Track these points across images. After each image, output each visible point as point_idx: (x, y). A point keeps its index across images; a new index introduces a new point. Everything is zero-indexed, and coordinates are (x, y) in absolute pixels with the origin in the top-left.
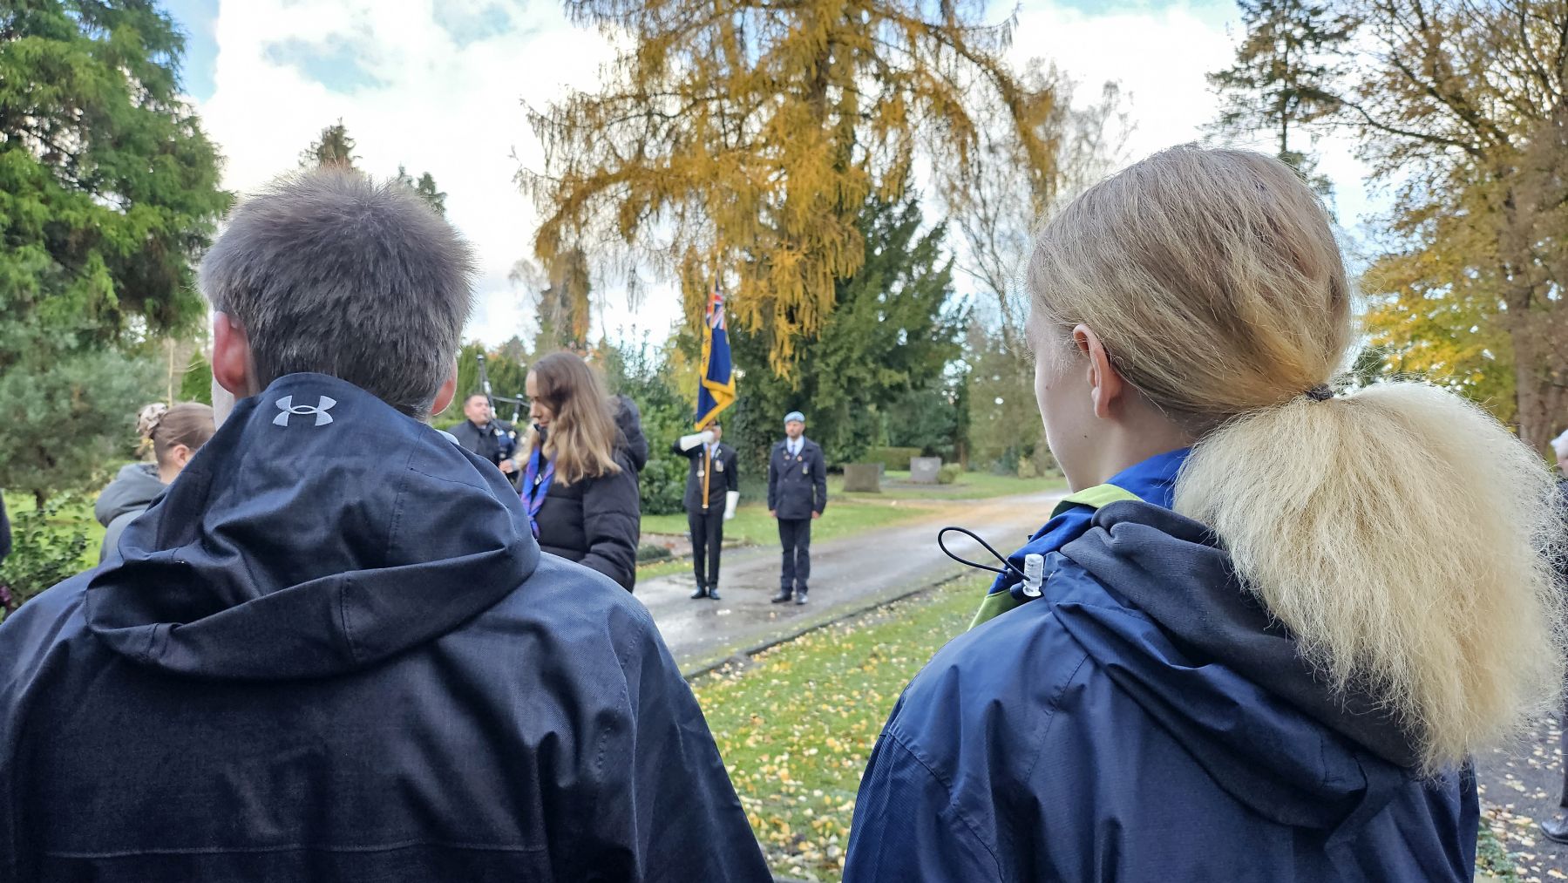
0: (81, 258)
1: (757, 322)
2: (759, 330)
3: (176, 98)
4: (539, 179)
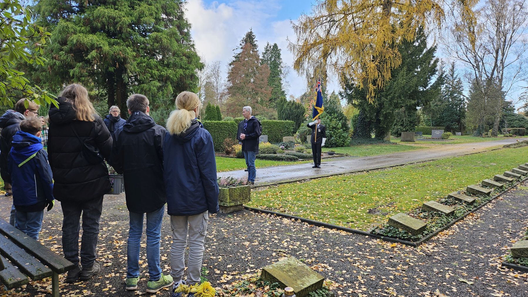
0: (166, 83)
1: (362, 86)
2: (362, 88)
4: (295, 46)
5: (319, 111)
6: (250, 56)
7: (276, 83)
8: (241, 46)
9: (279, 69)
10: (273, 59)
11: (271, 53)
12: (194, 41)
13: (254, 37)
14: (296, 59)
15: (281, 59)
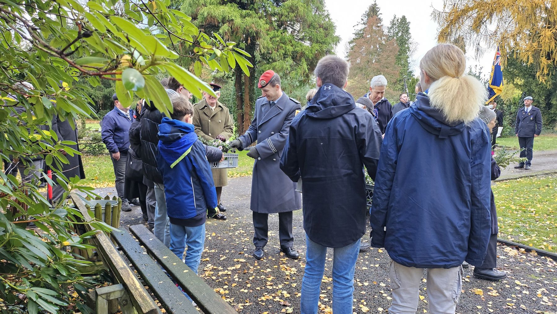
0: (300, 60)
1: (531, 60)
2: (531, 63)
3: (324, 9)
4: (441, 13)
5: (495, 91)
6: (372, 31)
7: (403, 62)
8: (362, 22)
9: (406, 46)
10: (400, 34)
11: (399, 27)
12: (328, 11)
13: (378, 10)
14: (440, 30)
15: (410, 34)
